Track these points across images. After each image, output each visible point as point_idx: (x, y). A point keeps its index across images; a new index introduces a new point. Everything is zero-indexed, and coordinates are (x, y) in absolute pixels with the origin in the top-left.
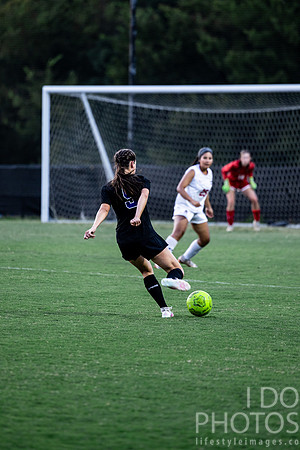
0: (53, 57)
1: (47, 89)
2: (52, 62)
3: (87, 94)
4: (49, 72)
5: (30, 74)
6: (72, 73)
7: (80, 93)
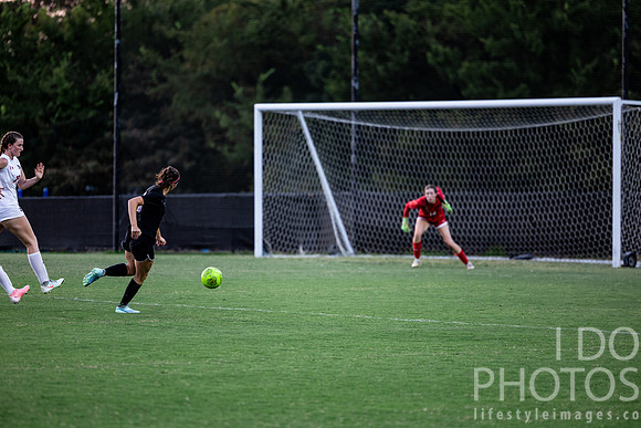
0: (265, 72)
1: (258, 107)
2: (263, 77)
3: (304, 111)
4: (260, 88)
5: (239, 91)
6: (286, 89)
7: (297, 111)
